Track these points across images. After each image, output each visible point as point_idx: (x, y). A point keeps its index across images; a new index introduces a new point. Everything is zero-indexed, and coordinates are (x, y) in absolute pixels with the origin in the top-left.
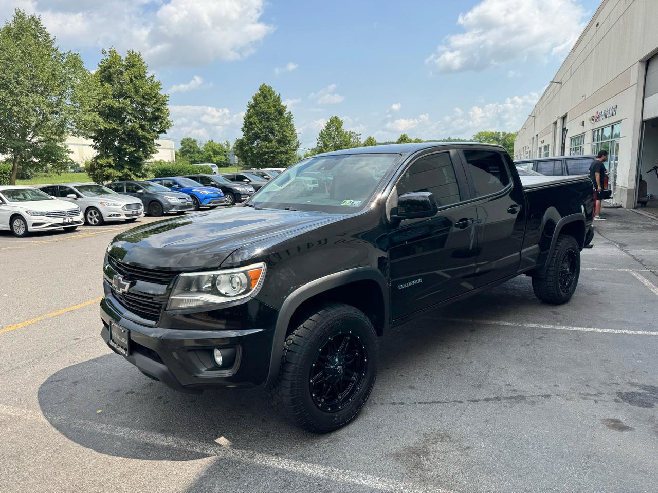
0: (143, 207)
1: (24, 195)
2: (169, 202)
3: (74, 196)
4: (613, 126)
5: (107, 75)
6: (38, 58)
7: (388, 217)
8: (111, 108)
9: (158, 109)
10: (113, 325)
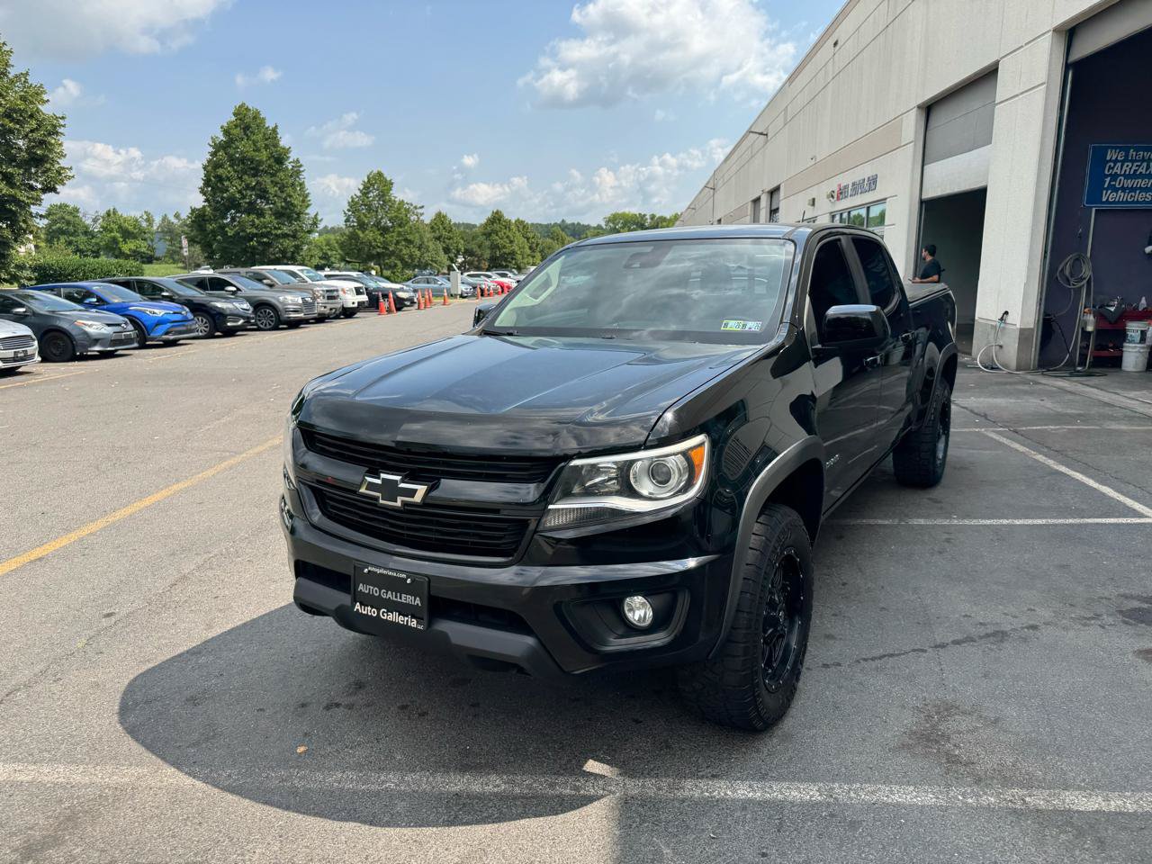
0: (36, 343)
2: (86, 333)
4: (868, 208)
7: (810, 349)
9: (42, 143)
10: (369, 571)
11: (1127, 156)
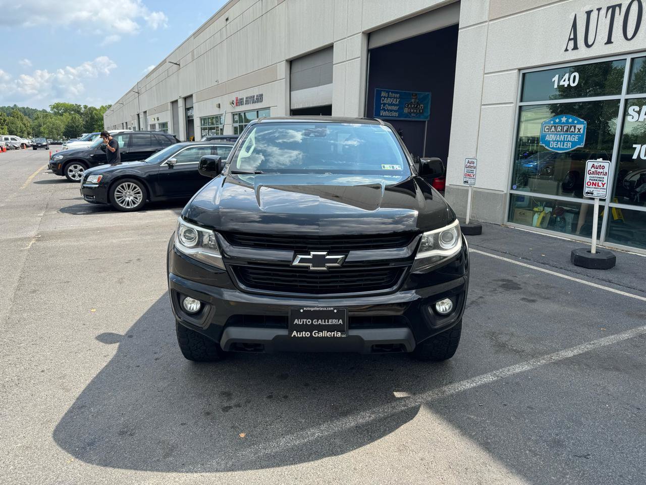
4: (258, 112)
10: (304, 311)
11: (389, 95)
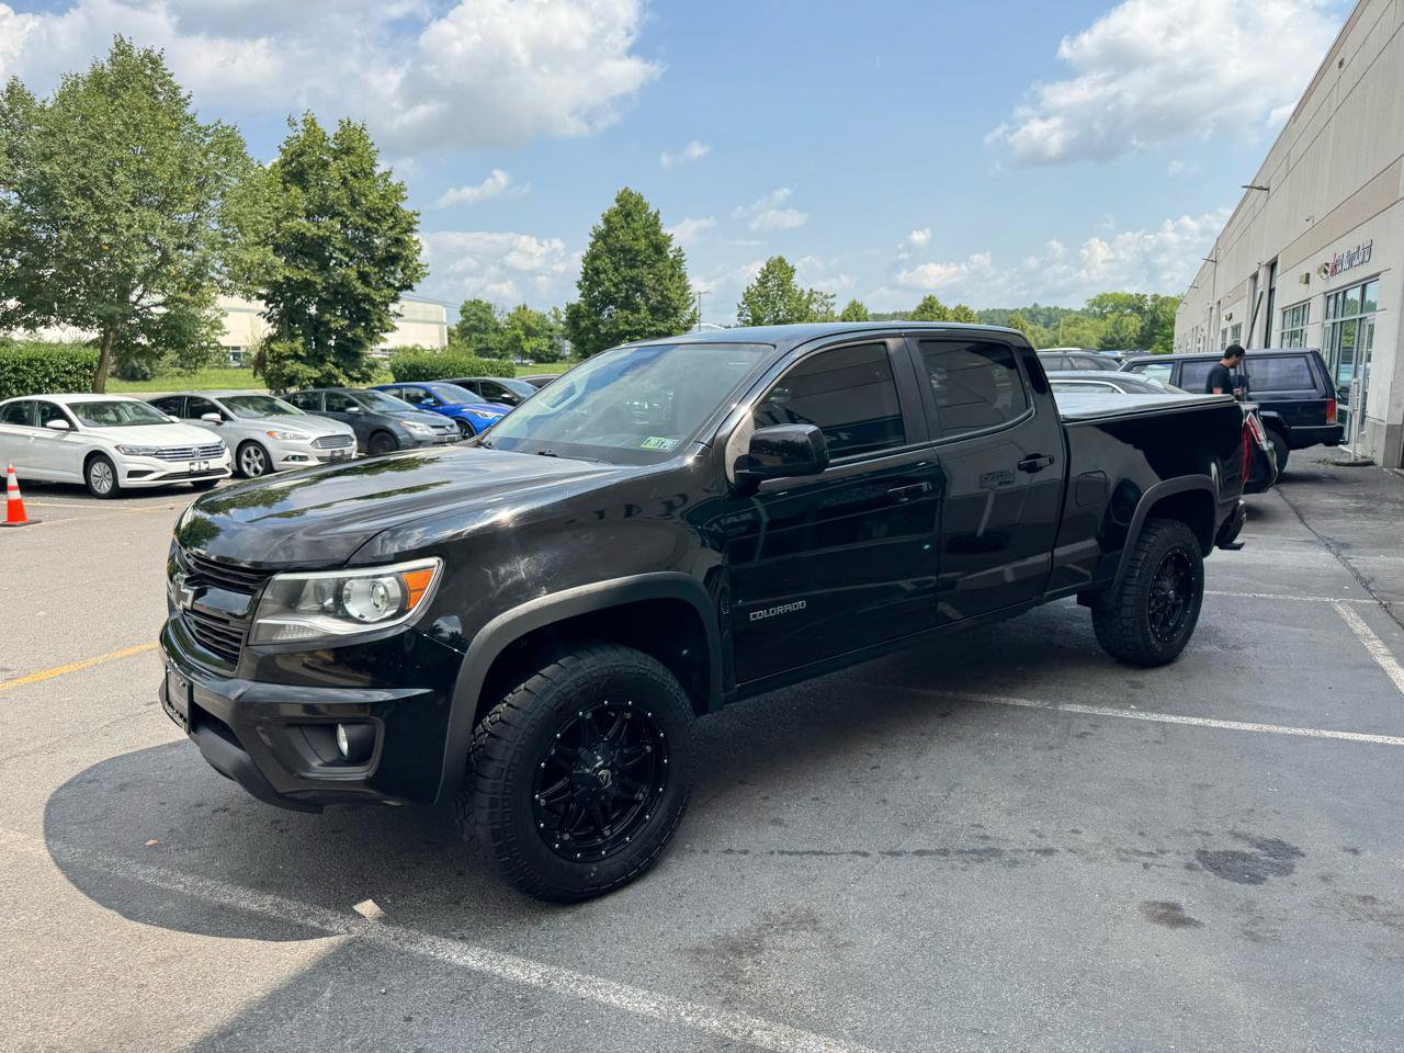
0: (355, 443)
1: (116, 413)
2: (410, 434)
3: (216, 416)
4: (1364, 286)
5: (296, 171)
6: (154, 135)
7: (731, 475)
8: (300, 237)
9: (398, 241)
